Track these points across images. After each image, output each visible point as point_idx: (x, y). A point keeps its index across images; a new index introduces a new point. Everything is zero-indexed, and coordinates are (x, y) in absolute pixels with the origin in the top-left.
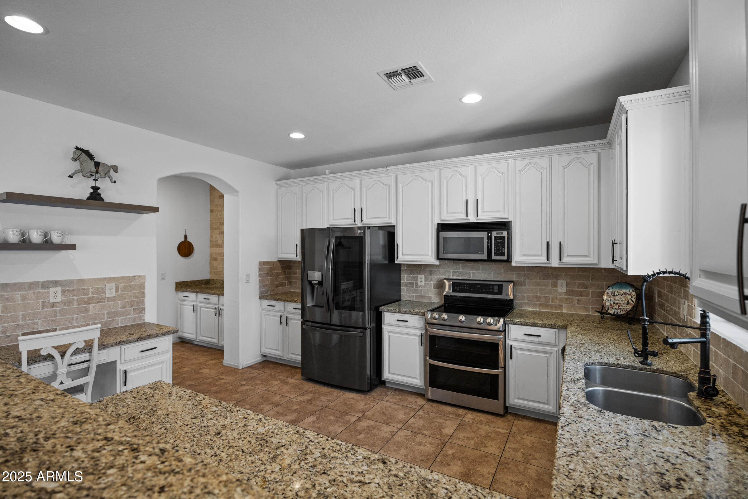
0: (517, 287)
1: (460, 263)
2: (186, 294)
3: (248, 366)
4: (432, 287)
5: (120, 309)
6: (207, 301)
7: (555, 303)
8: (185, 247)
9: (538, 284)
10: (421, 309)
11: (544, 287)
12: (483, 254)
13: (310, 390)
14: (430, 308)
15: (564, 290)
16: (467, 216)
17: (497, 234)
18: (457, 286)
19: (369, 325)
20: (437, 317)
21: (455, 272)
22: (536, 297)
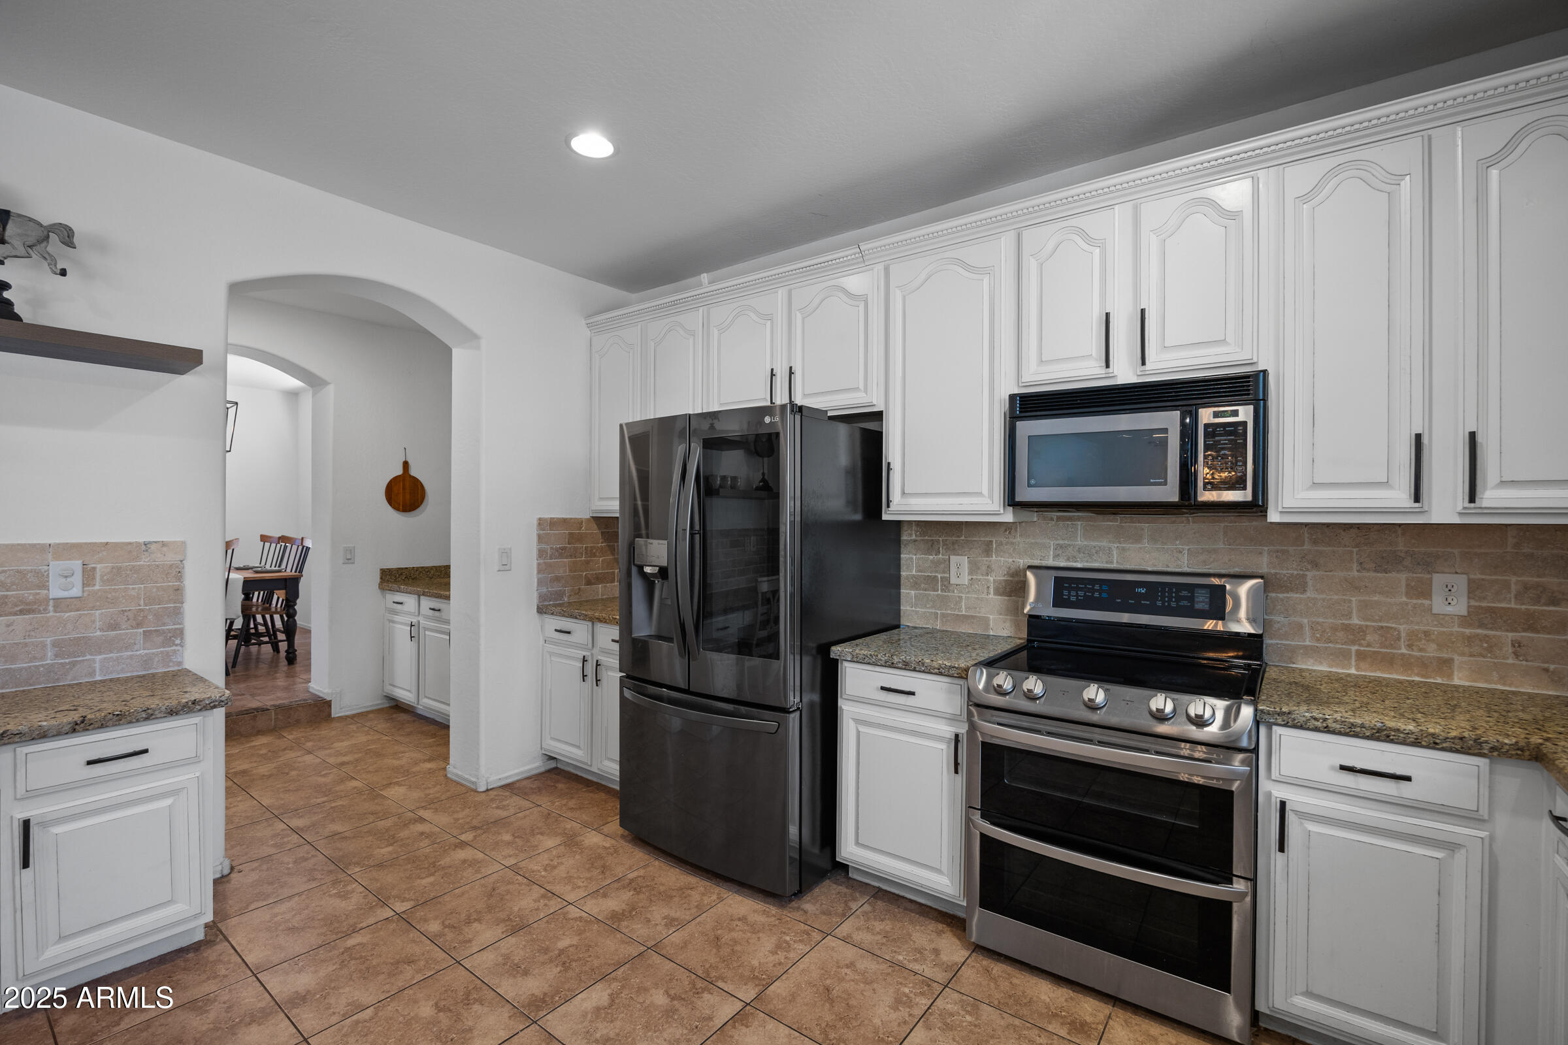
0: (1273, 595)
1: (1079, 519)
2: (399, 597)
3: (503, 783)
4: (992, 591)
5: (98, 633)
6: (437, 613)
7: (1421, 650)
8: (404, 489)
9: (1353, 586)
10: (957, 659)
11: (1376, 598)
12: (1165, 484)
13: (631, 876)
14: (985, 655)
15: (1460, 606)
16: (1108, 366)
17: (1216, 415)
18: (1070, 589)
19: (797, 700)
20: (1008, 685)
21: (1061, 546)
22: (1347, 628)
